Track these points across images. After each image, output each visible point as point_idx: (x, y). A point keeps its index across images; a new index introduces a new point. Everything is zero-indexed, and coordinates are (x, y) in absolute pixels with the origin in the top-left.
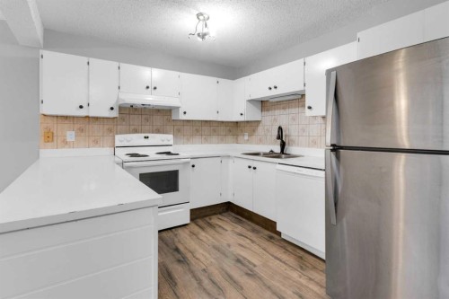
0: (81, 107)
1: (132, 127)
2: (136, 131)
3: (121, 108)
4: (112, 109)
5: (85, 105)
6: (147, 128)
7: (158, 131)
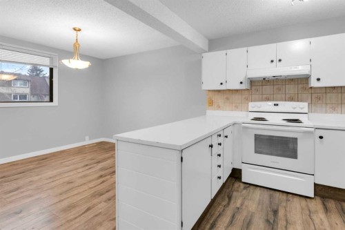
0: (221, 84)
1: (264, 96)
2: (268, 99)
3: (252, 82)
4: (241, 83)
5: (224, 83)
6: (279, 96)
7: (291, 99)
